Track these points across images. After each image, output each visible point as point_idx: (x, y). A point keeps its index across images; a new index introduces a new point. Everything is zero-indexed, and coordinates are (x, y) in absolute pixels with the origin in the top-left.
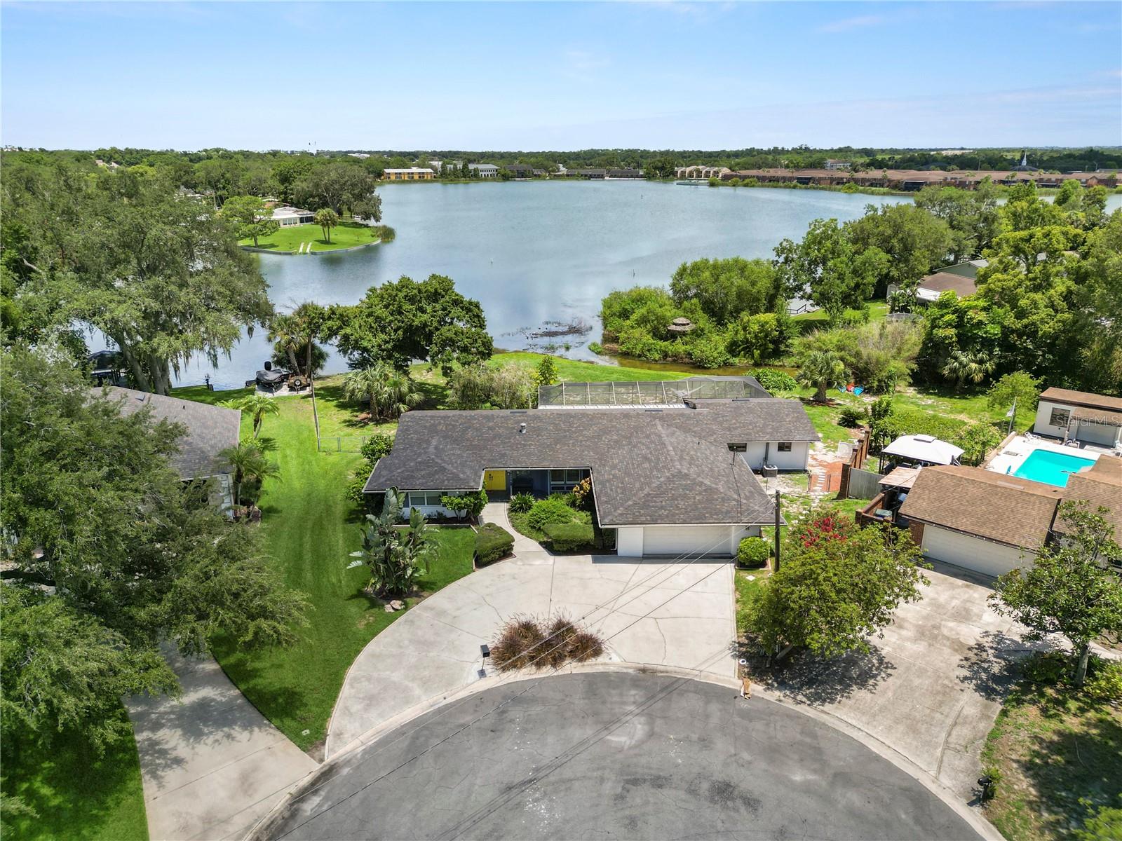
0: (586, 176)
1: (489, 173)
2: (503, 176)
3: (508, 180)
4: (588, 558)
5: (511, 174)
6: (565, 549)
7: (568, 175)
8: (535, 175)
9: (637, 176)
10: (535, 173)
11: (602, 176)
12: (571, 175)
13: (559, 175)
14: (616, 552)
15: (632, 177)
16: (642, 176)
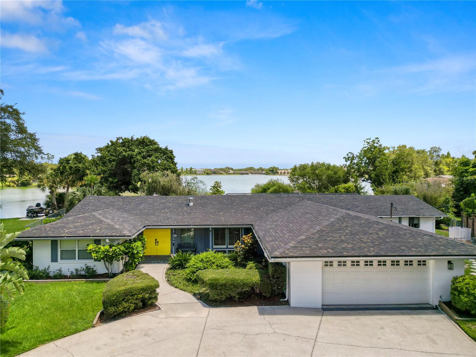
0: (241, 173)
1: (201, 172)
2: (207, 173)
3: (209, 175)
4: (254, 309)
5: (210, 172)
6: (224, 297)
7: (233, 173)
8: (220, 173)
9: (262, 174)
10: (220, 172)
11: (248, 174)
12: (235, 173)
13: (230, 173)
14: (287, 303)
15: (260, 174)
16: (264, 174)
